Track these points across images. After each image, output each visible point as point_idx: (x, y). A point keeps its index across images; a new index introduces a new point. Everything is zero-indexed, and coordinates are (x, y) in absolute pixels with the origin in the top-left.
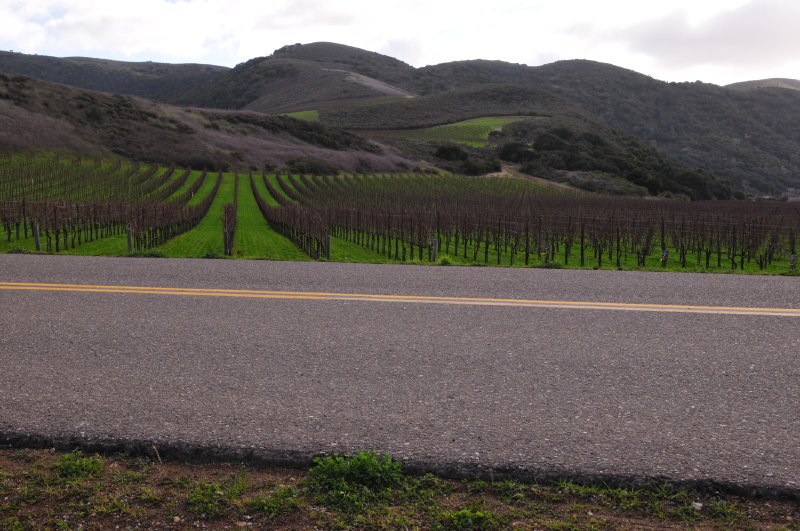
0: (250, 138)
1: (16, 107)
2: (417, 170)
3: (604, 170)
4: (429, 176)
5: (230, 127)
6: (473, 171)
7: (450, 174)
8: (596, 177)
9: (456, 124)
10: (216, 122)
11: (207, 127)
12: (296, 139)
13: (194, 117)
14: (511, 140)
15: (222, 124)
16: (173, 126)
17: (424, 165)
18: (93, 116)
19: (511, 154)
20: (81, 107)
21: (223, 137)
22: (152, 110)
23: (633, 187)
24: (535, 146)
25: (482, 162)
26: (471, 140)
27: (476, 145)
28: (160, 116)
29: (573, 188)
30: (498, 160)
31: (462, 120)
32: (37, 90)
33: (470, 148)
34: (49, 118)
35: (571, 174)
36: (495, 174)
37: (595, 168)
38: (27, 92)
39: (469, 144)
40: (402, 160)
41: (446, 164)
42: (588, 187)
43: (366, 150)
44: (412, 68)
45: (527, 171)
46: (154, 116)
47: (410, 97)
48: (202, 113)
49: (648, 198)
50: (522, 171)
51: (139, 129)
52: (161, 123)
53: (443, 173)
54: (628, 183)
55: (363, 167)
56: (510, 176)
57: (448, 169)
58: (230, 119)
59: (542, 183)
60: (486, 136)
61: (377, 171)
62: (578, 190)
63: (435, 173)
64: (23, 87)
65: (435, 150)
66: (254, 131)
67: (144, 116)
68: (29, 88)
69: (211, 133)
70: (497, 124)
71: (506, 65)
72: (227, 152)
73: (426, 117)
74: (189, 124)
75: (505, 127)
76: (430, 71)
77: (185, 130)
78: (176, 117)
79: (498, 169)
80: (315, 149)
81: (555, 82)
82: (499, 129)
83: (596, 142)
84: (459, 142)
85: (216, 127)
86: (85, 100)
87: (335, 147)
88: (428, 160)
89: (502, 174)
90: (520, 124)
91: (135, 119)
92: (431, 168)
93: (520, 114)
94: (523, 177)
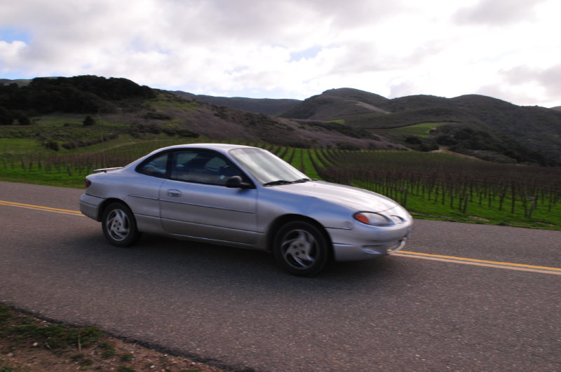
0: (319, 133)
1: (222, 120)
2: (397, 149)
3: (493, 150)
4: (404, 152)
5: (310, 128)
6: (425, 149)
7: (414, 151)
8: (489, 154)
9: (413, 126)
10: (304, 126)
11: (300, 128)
12: (340, 133)
13: (293, 123)
14: (441, 134)
15: (306, 126)
16: (285, 127)
17: (401, 146)
18: (253, 123)
19: (442, 141)
20: (247, 119)
21: (307, 132)
22: (276, 120)
23: (510, 159)
24: (455, 137)
25: (428, 145)
26: (420, 134)
27: (424, 136)
28: (279, 122)
29: (478, 159)
30: (436, 144)
31: (415, 124)
32: (229, 112)
33: (421, 138)
34: (235, 124)
35: (476, 152)
36: (436, 151)
37: (488, 149)
38: (225, 113)
39: (420, 136)
40: (389, 144)
41: (411, 146)
42: (486, 159)
43: (373, 139)
44: (387, 100)
45: (453, 150)
46: (277, 123)
47: (387, 113)
48: (298, 121)
49: (518, 165)
50: (449, 150)
51: (271, 129)
52: (280, 126)
53: (410, 150)
54: (506, 157)
55: (372, 147)
56: (444, 152)
57: (412, 148)
58: (310, 124)
59: (462, 156)
60: (428, 132)
61: (379, 149)
62: (481, 160)
63: (406, 150)
64: (223, 111)
65: (405, 139)
66: (321, 130)
67: (273, 123)
68: (226, 111)
69: (301, 130)
70: (433, 126)
71: (435, 97)
72: (309, 139)
73: (398, 123)
74: (292, 126)
75: (437, 128)
76: (397, 101)
77: (290, 129)
78: (286, 123)
79: (437, 149)
80: (348, 138)
81: (461, 106)
82: (434, 129)
83: (486, 135)
84: (415, 135)
85: (303, 128)
86: (249, 116)
87: (359, 138)
88: (402, 144)
89: (440, 151)
90: (445, 126)
91: (269, 124)
92: (404, 147)
93: (444, 121)
94: (451, 153)
